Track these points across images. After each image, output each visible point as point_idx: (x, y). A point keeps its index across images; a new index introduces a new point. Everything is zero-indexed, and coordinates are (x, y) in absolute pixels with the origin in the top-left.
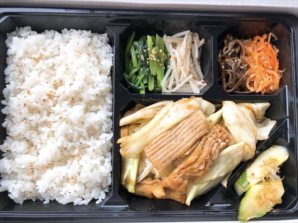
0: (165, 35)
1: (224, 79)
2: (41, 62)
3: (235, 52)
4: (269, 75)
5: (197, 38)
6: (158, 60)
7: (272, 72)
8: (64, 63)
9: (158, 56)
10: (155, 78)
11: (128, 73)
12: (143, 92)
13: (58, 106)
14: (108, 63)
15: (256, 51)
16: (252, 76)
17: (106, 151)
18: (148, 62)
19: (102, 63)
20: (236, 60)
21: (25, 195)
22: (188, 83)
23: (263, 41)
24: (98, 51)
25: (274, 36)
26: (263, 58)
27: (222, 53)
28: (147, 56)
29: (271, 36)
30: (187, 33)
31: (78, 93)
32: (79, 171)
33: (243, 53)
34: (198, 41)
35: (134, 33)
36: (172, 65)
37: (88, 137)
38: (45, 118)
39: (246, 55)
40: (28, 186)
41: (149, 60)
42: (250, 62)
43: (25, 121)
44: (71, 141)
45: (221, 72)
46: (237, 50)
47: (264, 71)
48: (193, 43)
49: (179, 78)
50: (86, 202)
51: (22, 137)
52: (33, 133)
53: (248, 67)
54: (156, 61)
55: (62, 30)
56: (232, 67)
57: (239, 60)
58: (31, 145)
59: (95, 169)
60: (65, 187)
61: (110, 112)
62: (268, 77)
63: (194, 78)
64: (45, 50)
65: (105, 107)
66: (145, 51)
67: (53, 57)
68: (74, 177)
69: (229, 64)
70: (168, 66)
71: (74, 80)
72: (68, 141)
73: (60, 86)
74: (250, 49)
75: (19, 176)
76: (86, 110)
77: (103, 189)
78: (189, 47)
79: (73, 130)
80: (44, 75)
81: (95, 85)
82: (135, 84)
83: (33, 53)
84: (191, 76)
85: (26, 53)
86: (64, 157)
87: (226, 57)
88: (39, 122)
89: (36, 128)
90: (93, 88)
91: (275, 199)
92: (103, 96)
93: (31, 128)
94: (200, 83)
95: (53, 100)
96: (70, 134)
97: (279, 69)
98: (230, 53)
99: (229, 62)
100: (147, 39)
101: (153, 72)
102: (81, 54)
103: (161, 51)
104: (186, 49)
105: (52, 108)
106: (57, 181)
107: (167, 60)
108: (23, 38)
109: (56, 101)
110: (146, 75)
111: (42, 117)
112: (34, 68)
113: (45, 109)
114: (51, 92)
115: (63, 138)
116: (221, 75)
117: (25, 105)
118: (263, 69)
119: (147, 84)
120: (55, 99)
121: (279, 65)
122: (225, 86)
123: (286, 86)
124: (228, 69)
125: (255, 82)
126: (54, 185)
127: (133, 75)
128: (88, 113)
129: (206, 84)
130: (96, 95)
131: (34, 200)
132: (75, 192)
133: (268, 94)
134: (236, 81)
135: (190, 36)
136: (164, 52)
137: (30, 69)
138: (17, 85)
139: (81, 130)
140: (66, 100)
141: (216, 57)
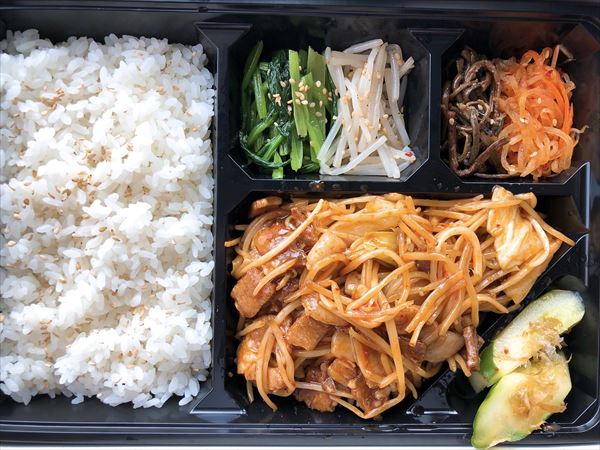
0: (328, 49)
1: (454, 148)
2: (60, 108)
3: (480, 87)
4: (552, 138)
5: (397, 56)
6: (313, 105)
7: (557, 132)
8: (109, 112)
9: (312, 96)
10: (306, 142)
11: (248, 132)
12: (278, 175)
13: (97, 203)
14: (204, 110)
15: (524, 85)
16: (513, 141)
17: (199, 298)
18: (290, 109)
19: (190, 111)
20: (480, 107)
21: (35, 386)
22: (376, 154)
23: (541, 63)
24: (183, 84)
25: (565, 51)
26: (539, 101)
27: (451, 91)
28: (287, 95)
29: (560, 51)
30: (376, 44)
31: (138, 176)
32: (143, 339)
33: (496, 90)
34: (400, 62)
35: (261, 45)
36: (342, 116)
37: (161, 270)
38: (71, 229)
39: (503, 94)
40: (39, 369)
41: (291, 105)
42: (511, 110)
43: (28, 235)
44: (126, 277)
45: (448, 131)
46: (484, 85)
47: (540, 131)
48: (388, 66)
49: (357, 143)
50: (158, 402)
51: (22, 268)
52: (45, 260)
53: (507, 121)
54: (308, 105)
55: (106, 38)
56: (472, 121)
57: (486, 105)
58: (43, 283)
59: (176, 337)
60: (115, 372)
61: (207, 216)
62: (549, 143)
63: (388, 143)
64: (67, 81)
65: (199, 206)
66: (283, 84)
67: (87, 96)
68: (134, 352)
69: (465, 114)
70: (334, 118)
71: (130, 148)
72: (120, 277)
73: (102, 160)
74: (512, 82)
75: (19, 348)
76: (157, 214)
77: (194, 375)
78: (379, 77)
79: (130, 256)
80: (67, 137)
81: (175, 158)
82: (261, 156)
83: (42, 88)
84: (383, 139)
85: (28, 88)
86: (112, 310)
87: (459, 98)
88: (58, 237)
89: (52, 249)
90: (172, 164)
91: (551, 403)
92: (193, 182)
93: (43, 249)
94: (401, 154)
95: (85, 190)
96: (123, 263)
97: (573, 126)
98: (469, 91)
99: (465, 109)
100: (288, 58)
101: (301, 131)
102: (145, 90)
103: (318, 84)
104: (373, 79)
105: (85, 209)
106: (98, 359)
107: (331, 103)
108: (21, 56)
109: (93, 193)
110: (284, 138)
111: (64, 225)
112: (44, 122)
113: (70, 210)
114: (82, 173)
115: (108, 272)
116: (447, 138)
117: (27, 202)
118: (539, 125)
119: (286, 158)
120: (91, 189)
121: (574, 118)
122: (455, 162)
123: (588, 164)
124: (462, 124)
125: (520, 155)
126: (91, 369)
127: (259, 136)
128: (162, 220)
129: (413, 158)
130: (178, 180)
131: (53, 396)
132: (136, 381)
133: (548, 179)
134: (480, 152)
135: (382, 51)
136: (326, 87)
137: (37, 124)
138: (11, 158)
139: (146, 254)
140: (115, 191)
141: (437, 98)
